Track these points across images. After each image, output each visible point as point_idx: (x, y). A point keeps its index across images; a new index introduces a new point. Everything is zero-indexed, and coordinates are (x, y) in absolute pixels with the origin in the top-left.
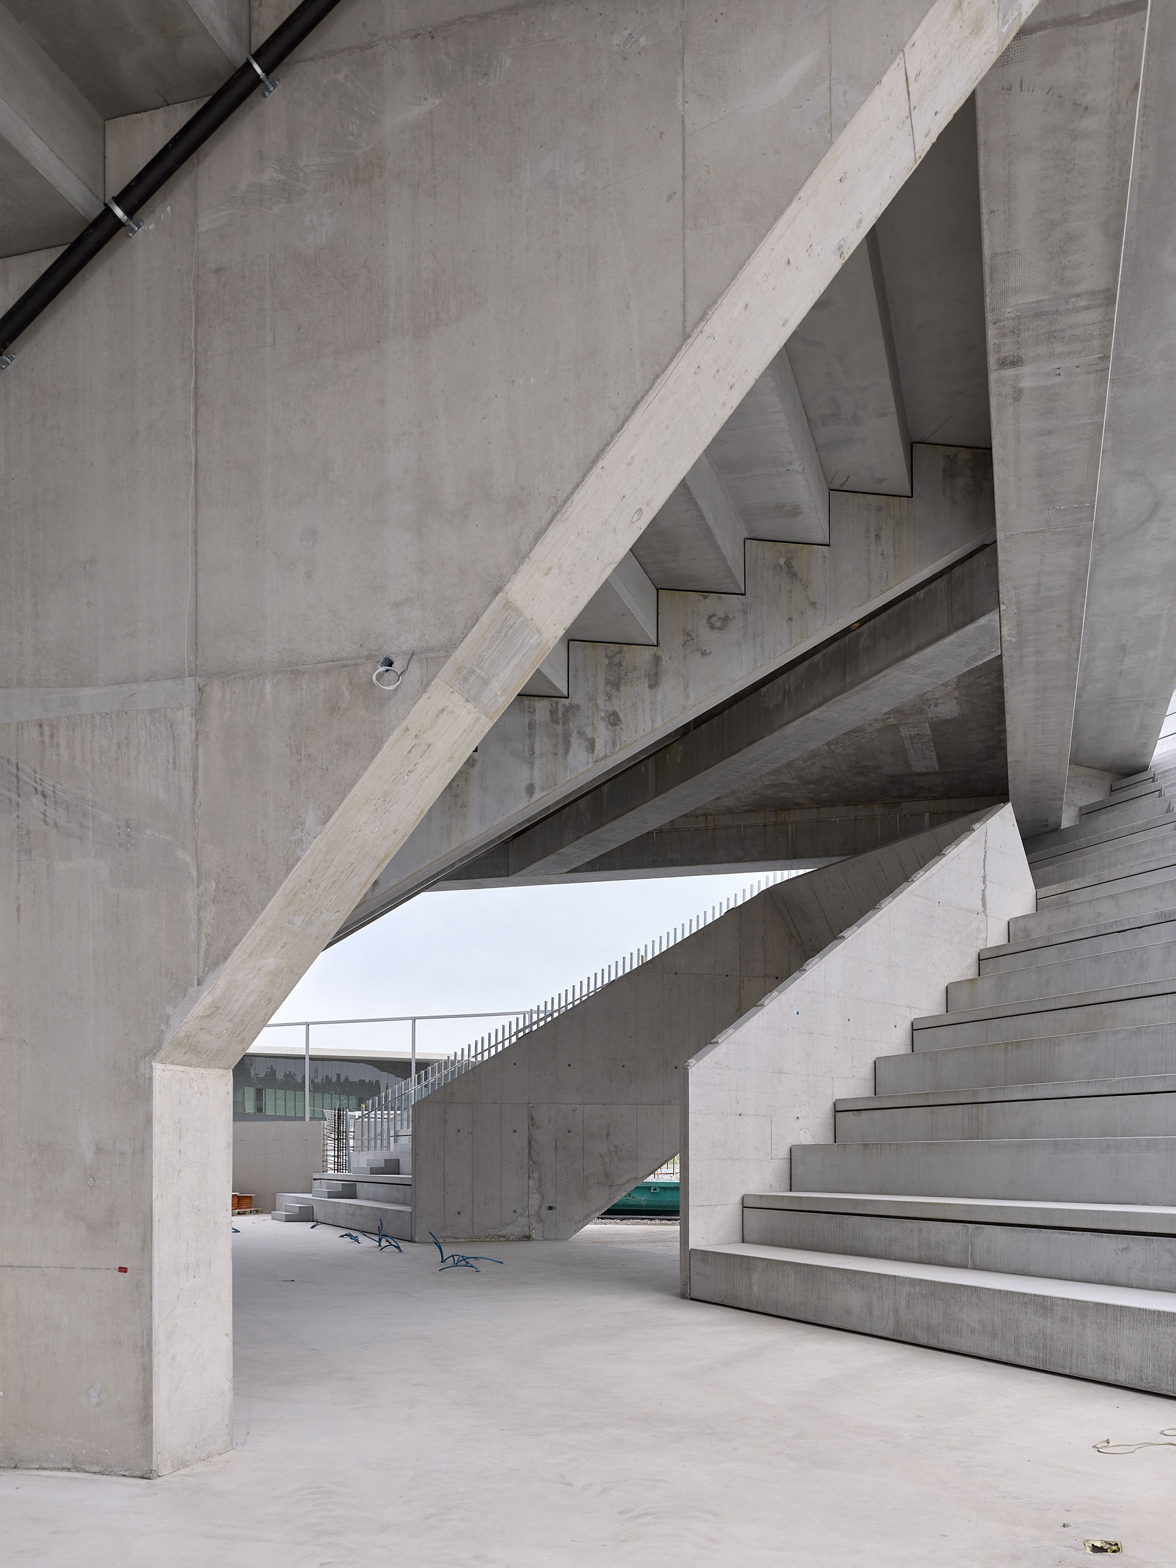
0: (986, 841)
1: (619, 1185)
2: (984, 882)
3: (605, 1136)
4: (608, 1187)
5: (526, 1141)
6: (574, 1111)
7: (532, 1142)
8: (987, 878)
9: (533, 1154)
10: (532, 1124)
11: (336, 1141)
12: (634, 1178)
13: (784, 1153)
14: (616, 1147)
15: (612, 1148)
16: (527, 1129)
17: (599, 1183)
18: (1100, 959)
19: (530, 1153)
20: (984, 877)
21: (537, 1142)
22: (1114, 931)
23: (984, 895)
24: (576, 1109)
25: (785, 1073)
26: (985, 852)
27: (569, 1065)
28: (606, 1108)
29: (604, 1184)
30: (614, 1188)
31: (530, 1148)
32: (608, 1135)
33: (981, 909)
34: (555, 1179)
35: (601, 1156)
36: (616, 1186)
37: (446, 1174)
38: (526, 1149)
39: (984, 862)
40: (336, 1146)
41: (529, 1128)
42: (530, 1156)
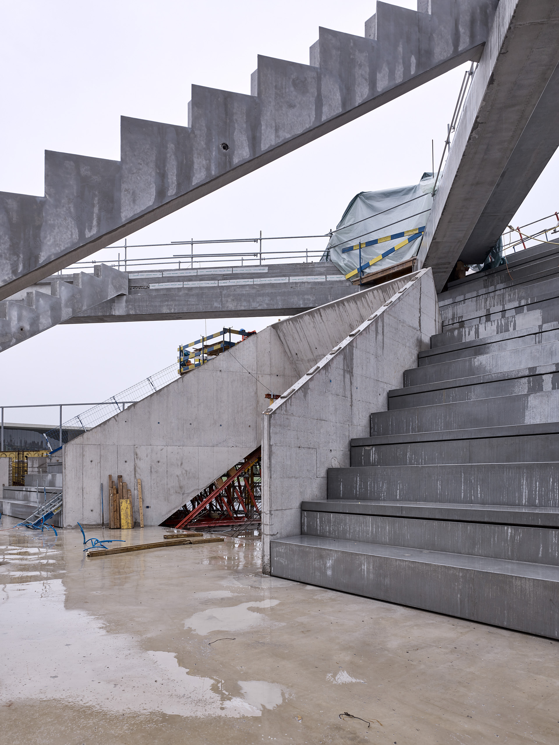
0: (421, 287)
1: (188, 493)
2: (420, 313)
3: (180, 465)
4: (181, 495)
5: (133, 468)
6: (161, 450)
7: (137, 468)
8: (421, 310)
9: (137, 475)
10: (136, 458)
11: (17, 468)
12: (197, 489)
13: (323, 473)
14: (186, 471)
15: (184, 472)
16: (133, 461)
17: (176, 492)
18: (518, 351)
19: (135, 474)
20: (420, 309)
21: (139, 468)
22: (515, 337)
23: (420, 320)
24: (163, 449)
25: (324, 420)
26: (420, 294)
27: (159, 423)
28: (180, 448)
29: (179, 493)
30: (185, 495)
31: (135, 472)
32: (182, 464)
33: (419, 328)
34: (150, 490)
35: (177, 476)
36: (186, 494)
37: (84, 487)
38: (133, 472)
39: (420, 300)
40: (17, 471)
41: (135, 460)
42: (135, 477)
